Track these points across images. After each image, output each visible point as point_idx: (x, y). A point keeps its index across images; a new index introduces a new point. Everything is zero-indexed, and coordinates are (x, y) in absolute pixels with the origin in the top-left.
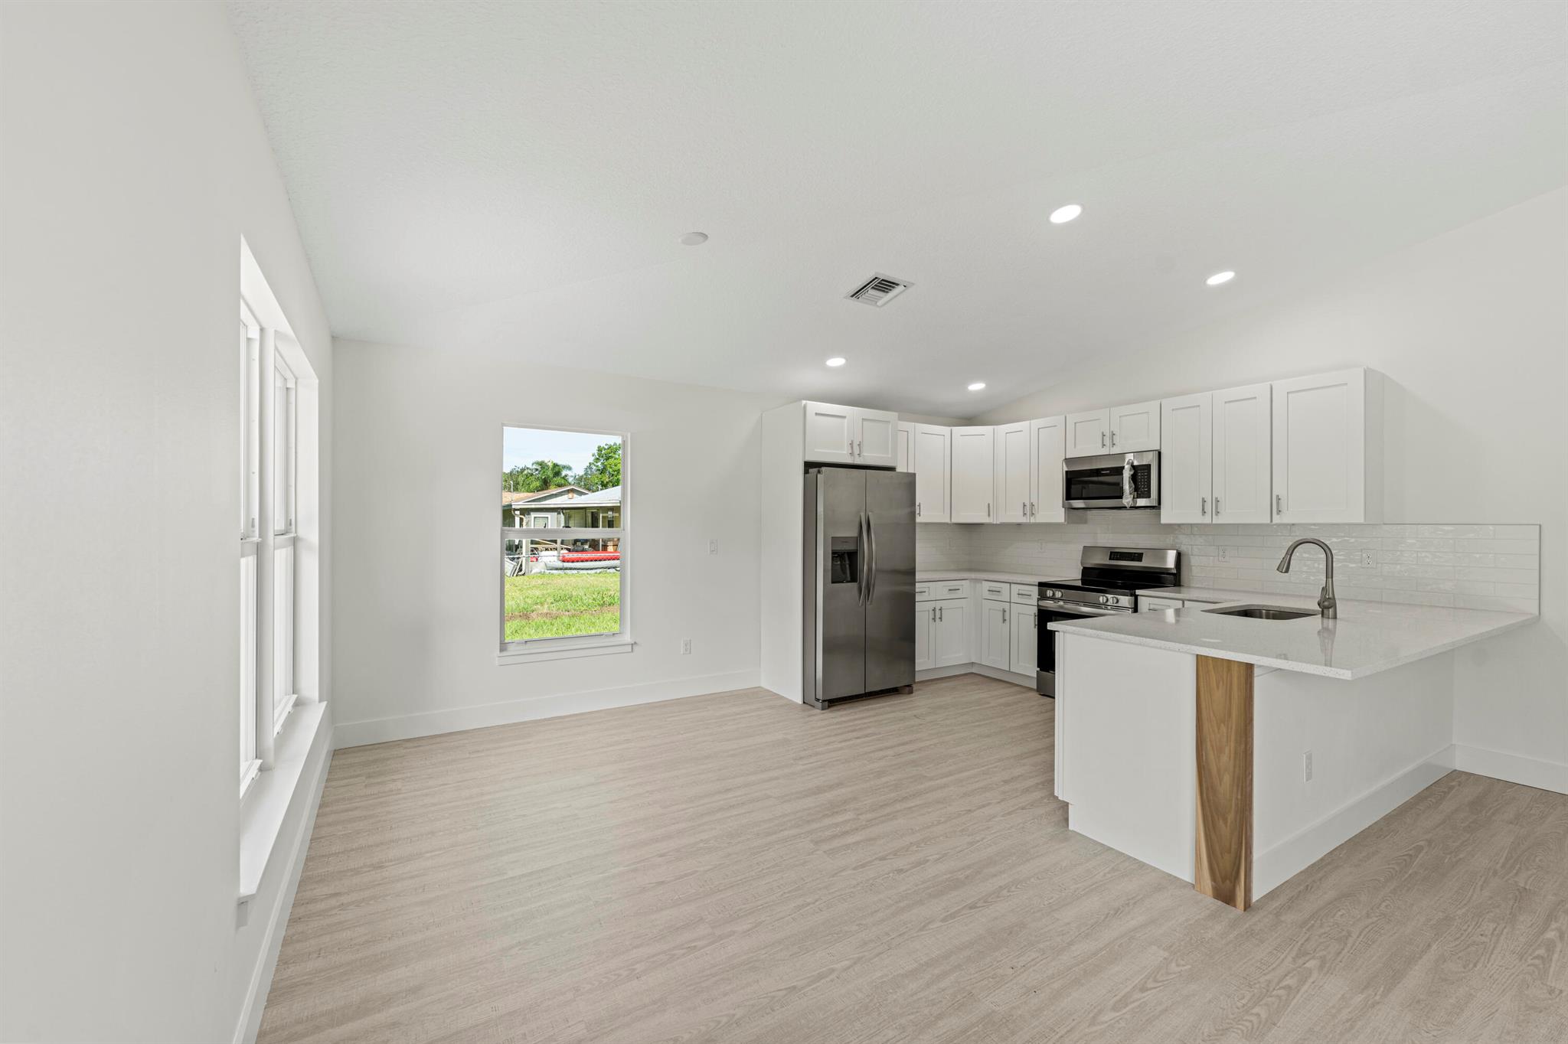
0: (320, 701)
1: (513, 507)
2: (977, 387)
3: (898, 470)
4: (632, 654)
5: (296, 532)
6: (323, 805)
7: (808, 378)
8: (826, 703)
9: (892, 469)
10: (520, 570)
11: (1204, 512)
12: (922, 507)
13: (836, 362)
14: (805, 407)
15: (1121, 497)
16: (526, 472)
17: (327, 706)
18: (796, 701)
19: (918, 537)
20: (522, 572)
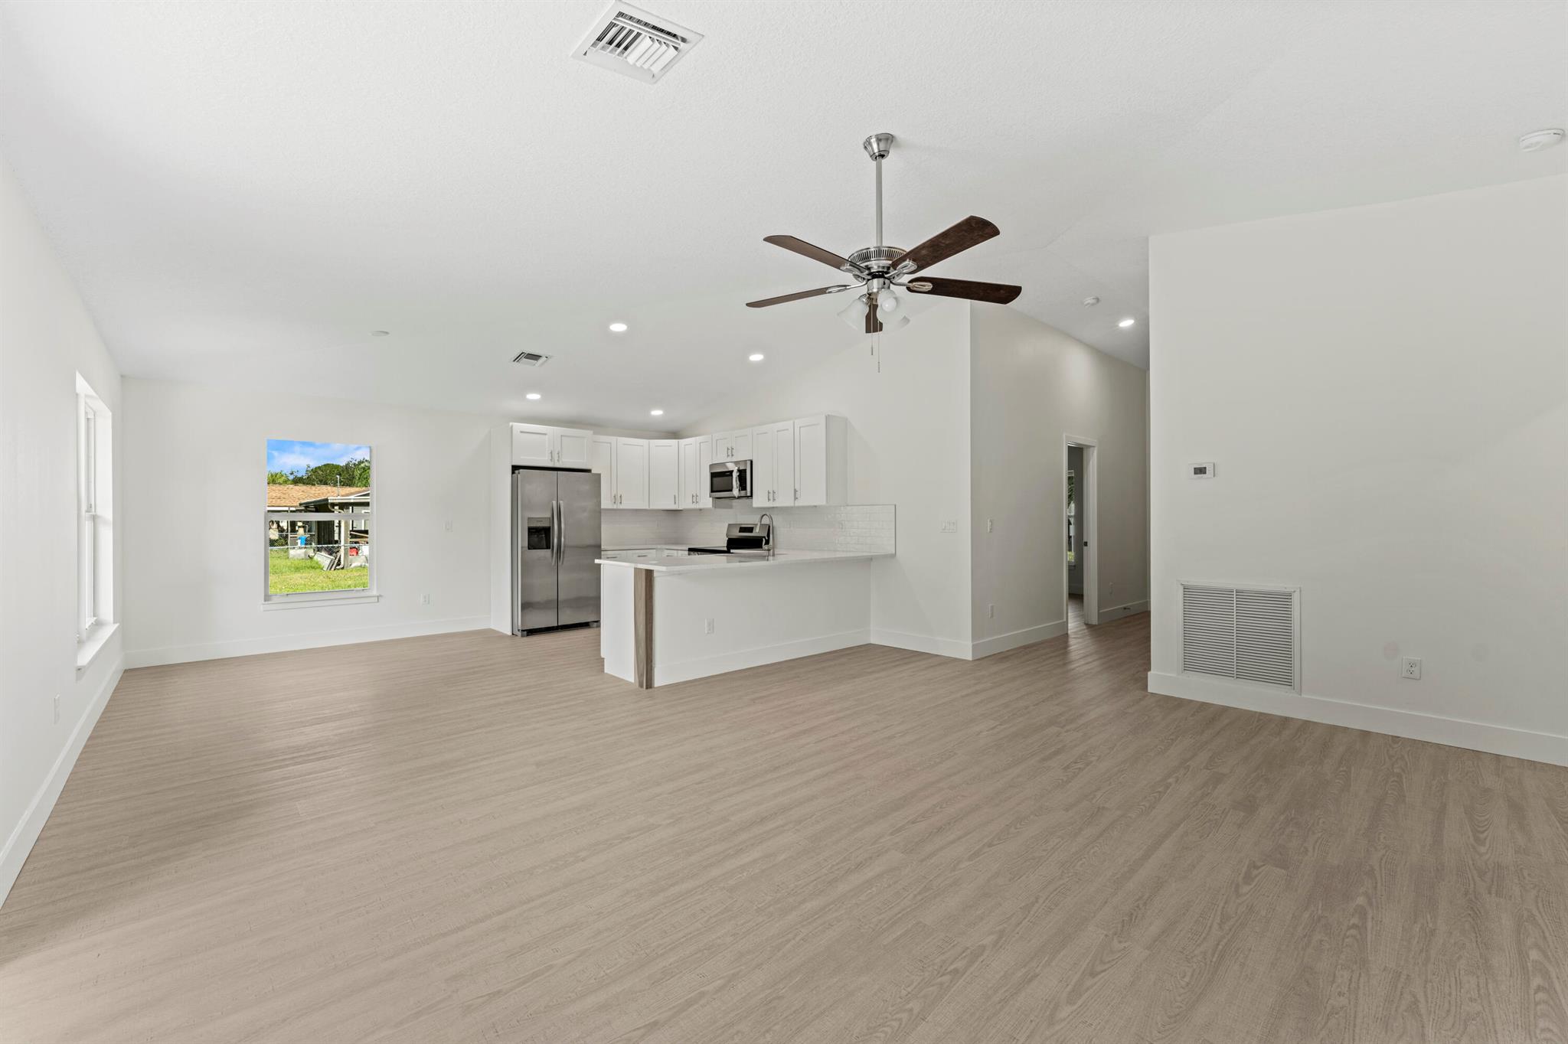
0: (115, 622)
1: (329, 501)
2: (657, 413)
3: (593, 472)
4: (378, 604)
5: (95, 511)
6: (117, 690)
7: (514, 405)
8: (525, 632)
9: (588, 471)
10: (339, 564)
11: (769, 500)
12: (623, 498)
13: (534, 396)
14: (512, 426)
15: (731, 490)
16: (362, 465)
17: (118, 627)
18: (505, 632)
19: (602, 520)
20: (341, 566)
